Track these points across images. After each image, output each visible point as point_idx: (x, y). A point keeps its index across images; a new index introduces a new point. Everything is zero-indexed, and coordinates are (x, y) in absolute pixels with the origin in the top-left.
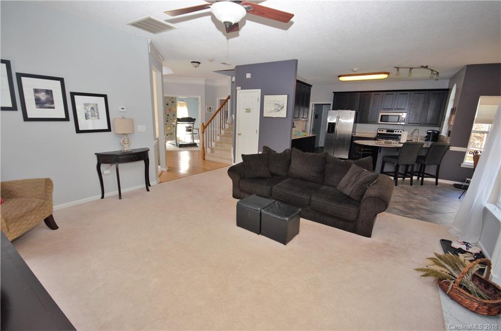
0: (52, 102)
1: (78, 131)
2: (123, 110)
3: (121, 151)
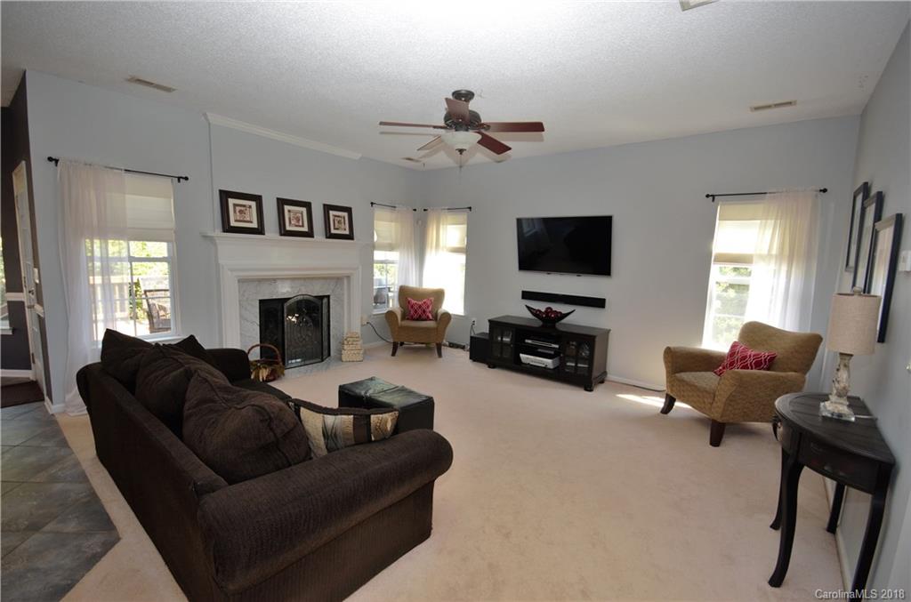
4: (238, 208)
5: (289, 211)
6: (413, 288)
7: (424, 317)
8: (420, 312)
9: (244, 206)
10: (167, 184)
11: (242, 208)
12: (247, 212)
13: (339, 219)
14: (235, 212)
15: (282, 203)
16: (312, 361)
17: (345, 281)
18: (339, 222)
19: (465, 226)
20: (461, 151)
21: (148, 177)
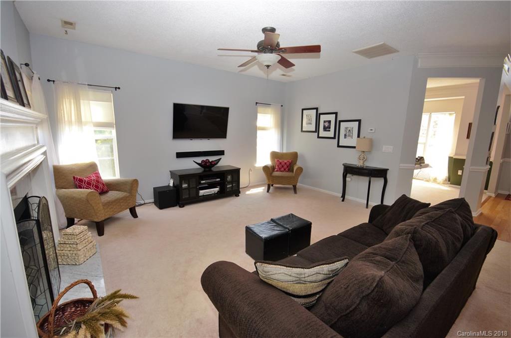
0: (330, 128)
1: (339, 146)
2: (371, 131)
3: (356, 165)
20: (268, 66)
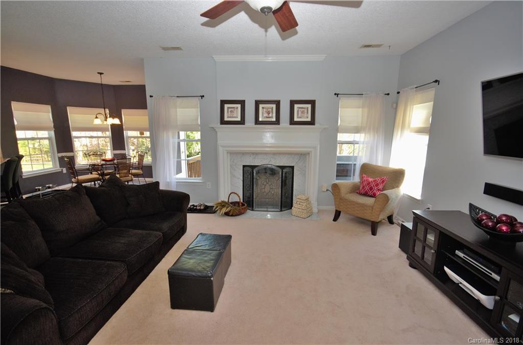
4: (230, 110)
5: (263, 108)
6: (379, 166)
7: (370, 193)
8: (367, 188)
9: (234, 108)
10: (196, 101)
11: (232, 109)
12: (235, 111)
13: (302, 110)
14: (228, 112)
15: (257, 103)
16: (272, 210)
17: (308, 156)
18: (303, 112)
19: (430, 104)
21: (190, 98)
